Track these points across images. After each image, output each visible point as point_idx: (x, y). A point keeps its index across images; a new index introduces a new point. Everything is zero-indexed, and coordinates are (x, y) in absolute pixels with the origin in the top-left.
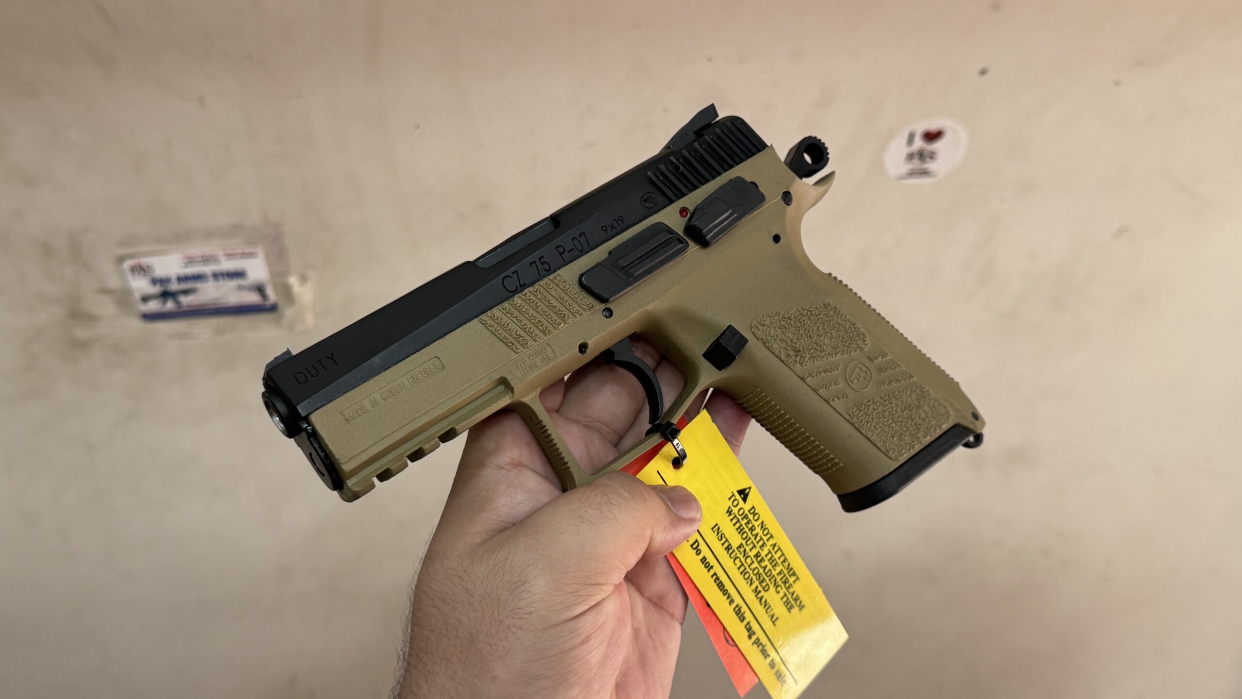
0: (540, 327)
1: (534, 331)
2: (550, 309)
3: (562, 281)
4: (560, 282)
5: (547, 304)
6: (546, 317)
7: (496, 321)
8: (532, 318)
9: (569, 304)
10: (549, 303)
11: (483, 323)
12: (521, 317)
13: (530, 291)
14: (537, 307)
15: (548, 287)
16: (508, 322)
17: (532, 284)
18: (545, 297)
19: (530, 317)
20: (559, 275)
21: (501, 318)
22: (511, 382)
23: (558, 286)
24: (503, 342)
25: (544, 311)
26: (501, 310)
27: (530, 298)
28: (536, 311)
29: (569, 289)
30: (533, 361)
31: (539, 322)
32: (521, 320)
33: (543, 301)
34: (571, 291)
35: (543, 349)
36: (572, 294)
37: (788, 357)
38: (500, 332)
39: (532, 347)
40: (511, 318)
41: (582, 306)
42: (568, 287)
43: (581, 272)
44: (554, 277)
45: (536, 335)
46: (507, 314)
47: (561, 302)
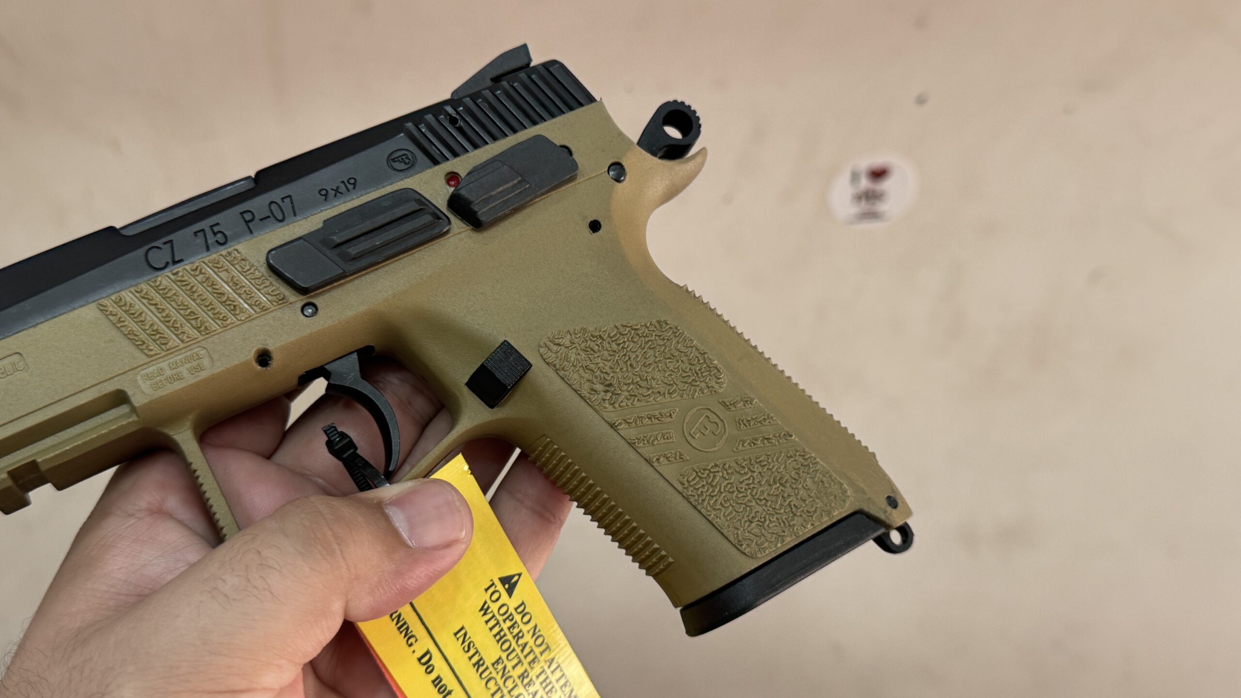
1: (182, 326)
2: (214, 297)
3: (239, 257)
4: (237, 259)
5: (210, 288)
7: (122, 306)
8: (182, 307)
9: (245, 291)
10: (214, 289)
11: (101, 310)
12: (162, 304)
13: (185, 268)
14: (192, 293)
15: (215, 265)
16: (142, 310)
20: (235, 249)
21: (130, 302)
22: (131, 398)
23: (232, 264)
24: (129, 338)
25: (204, 298)
26: (133, 291)
27: (183, 279)
29: (251, 269)
31: (193, 314)
32: (164, 309)
33: (204, 285)
35: (195, 355)
36: (254, 277)
37: (593, 393)
38: (126, 323)
39: (177, 348)
40: (147, 304)
41: (269, 296)
42: (248, 267)
43: (273, 246)
44: (226, 250)
45: (186, 332)
46: (142, 300)
47: (234, 288)
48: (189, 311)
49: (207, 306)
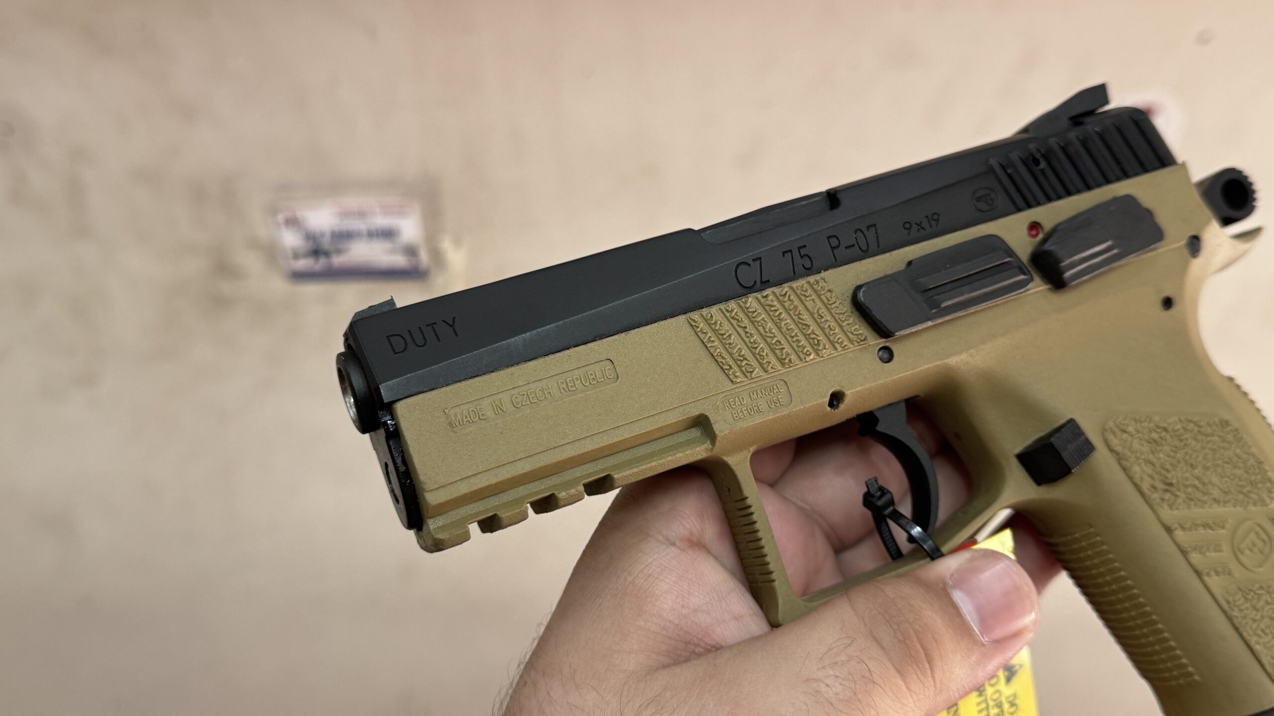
0: (777, 351)
1: (767, 355)
2: (799, 328)
3: (827, 289)
4: (824, 290)
5: (796, 318)
6: (790, 339)
7: (713, 326)
8: (768, 335)
9: (829, 326)
10: (799, 318)
11: (691, 325)
12: (751, 329)
13: (774, 293)
14: (780, 319)
15: (803, 293)
16: (730, 332)
17: (779, 283)
18: (796, 307)
19: (766, 332)
20: (824, 279)
21: (720, 323)
22: (713, 425)
23: (819, 296)
24: (716, 360)
25: (790, 328)
26: (724, 310)
27: (772, 304)
28: (777, 326)
29: (834, 303)
30: (755, 402)
31: (778, 344)
32: (751, 334)
33: (791, 313)
34: (837, 307)
35: (775, 387)
36: (838, 312)
37: (1152, 490)
38: (716, 344)
39: (760, 379)
40: (736, 327)
41: (849, 334)
42: (833, 300)
43: (859, 283)
44: (816, 280)
45: (770, 363)
46: (731, 320)
47: (819, 320)
48: (775, 339)
49: (793, 337)
